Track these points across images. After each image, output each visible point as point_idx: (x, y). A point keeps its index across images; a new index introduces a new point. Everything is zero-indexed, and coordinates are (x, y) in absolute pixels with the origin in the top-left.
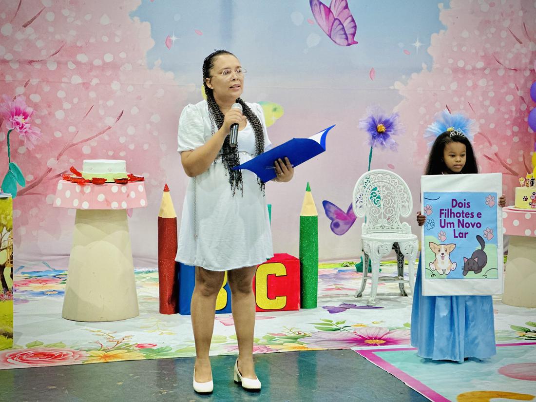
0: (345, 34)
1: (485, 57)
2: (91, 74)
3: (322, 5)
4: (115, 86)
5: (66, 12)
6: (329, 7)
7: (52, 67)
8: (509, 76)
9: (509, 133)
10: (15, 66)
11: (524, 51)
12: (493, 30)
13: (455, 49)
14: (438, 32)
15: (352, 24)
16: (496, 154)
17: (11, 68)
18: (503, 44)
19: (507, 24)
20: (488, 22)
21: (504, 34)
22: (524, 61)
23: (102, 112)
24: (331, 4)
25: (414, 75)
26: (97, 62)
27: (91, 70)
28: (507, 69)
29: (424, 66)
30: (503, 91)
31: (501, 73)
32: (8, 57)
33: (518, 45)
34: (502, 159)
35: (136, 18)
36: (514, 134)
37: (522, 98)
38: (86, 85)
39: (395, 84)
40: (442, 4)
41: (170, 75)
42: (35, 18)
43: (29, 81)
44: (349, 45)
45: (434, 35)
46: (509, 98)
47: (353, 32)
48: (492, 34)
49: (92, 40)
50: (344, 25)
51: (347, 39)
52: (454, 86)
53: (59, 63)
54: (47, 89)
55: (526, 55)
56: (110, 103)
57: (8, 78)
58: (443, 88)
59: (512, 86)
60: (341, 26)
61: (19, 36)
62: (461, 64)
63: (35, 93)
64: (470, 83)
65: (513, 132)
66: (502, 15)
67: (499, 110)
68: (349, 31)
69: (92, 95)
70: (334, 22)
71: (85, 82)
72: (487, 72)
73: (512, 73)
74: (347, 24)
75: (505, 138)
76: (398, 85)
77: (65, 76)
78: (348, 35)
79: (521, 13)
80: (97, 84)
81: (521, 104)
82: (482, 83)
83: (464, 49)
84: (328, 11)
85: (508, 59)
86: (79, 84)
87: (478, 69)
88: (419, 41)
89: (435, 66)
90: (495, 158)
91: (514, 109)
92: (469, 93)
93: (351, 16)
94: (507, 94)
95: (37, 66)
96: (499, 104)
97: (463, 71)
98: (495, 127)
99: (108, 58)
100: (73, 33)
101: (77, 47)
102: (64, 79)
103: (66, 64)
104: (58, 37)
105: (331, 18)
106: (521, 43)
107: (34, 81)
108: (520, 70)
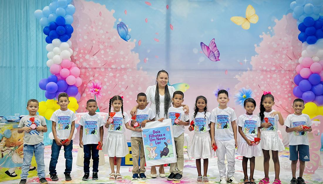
0: (215, 57)
1: (275, 66)
2: (116, 72)
4: (125, 77)
5: (108, 50)
7: (103, 70)
8: (286, 73)
9: (286, 96)
10: (90, 70)
11: (293, 63)
12: (279, 55)
13: (262, 62)
14: (255, 56)
15: (218, 53)
16: (281, 105)
17: (88, 70)
18: (283, 60)
19: (285, 52)
20: (277, 52)
21: (284, 56)
22: (293, 67)
23: (120, 86)
24: (209, 45)
25: (244, 73)
26: (119, 68)
27: (116, 71)
28: (285, 71)
29: (249, 69)
30: (283, 79)
31: (283, 72)
32: (87, 66)
33: (290, 61)
34: (284, 107)
35: (133, 52)
36: (289, 97)
37: (292, 82)
38: (115, 77)
39: (236, 76)
40: (256, 45)
41: (146, 72)
42: (97, 52)
43: (94, 75)
44: (216, 61)
45: (253, 57)
46: (287, 82)
47: (218, 56)
48: (279, 56)
49: (117, 60)
50: (215, 53)
51: (216, 59)
52: (262, 77)
53: (105, 68)
54: (101, 78)
55: (294, 65)
56: (123, 83)
57: (87, 74)
58: (257, 78)
59: (288, 77)
60: (213, 54)
61: (92, 59)
62: (265, 68)
63: (97, 79)
64: (269, 76)
65: (288, 96)
66: (283, 49)
67: (282, 87)
68: (216, 56)
69: (117, 80)
70: (210, 52)
71: (114, 75)
72: (276, 72)
73: (287, 72)
74: (216, 53)
75: (285, 98)
76: (237, 76)
77: (107, 73)
78: (216, 57)
79: (292, 48)
80: (119, 76)
81: (292, 84)
82: (275, 76)
83: (266, 62)
84: (208, 48)
85: (286, 66)
86: (112, 76)
87: (272, 70)
88: (246, 60)
89: (254, 69)
90: (280, 106)
91: (288, 86)
92: (268, 80)
93: (218, 50)
94: (285, 80)
95: (98, 70)
96: (282, 84)
97: (266, 71)
98: (280, 94)
99: (123, 66)
100: (110, 57)
101: (112, 63)
102: (107, 74)
103: (108, 68)
104: (105, 59)
105: (209, 51)
106: (292, 60)
107: (96, 75)
108: (291, 71)
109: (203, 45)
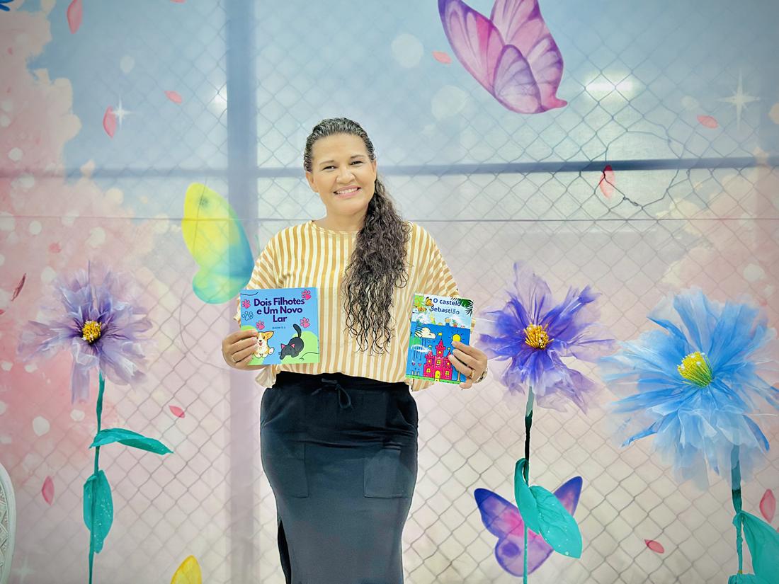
3: (470, 15)
4: (4, 223)
6: (489, 18)
15: (550, 57)
24: (494, 8)
25: (729, 180)
44: (542, 109)
47: (553, 77)
50: (530, 61)
51: (537, 95)
68: (541, 76)
70: (503, 51)
74: (537, 57)
76: (679, 207)
84: (488, 26)
88: (745, 91)
93: (549, 37)
105: (495, 46)
109: (455, 13)
